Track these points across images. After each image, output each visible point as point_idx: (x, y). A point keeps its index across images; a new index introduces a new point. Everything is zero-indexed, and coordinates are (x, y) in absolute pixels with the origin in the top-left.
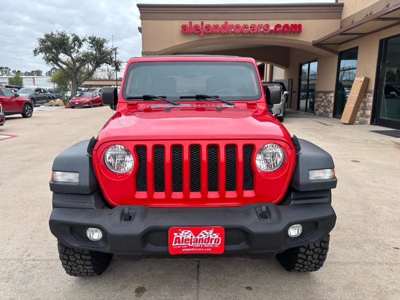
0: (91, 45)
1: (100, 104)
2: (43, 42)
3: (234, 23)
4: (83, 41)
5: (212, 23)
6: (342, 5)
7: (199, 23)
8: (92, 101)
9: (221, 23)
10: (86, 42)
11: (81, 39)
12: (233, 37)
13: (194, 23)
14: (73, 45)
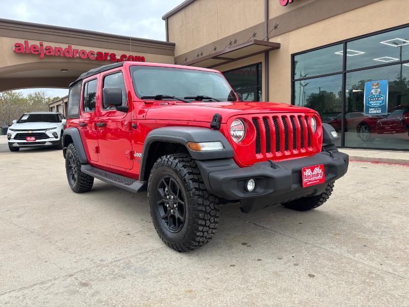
3: (80, 48)
5: (53, 45)
6: (174, 45)
7: (37, 43)
9: (64, 47)
12: (78, 63)
13: (31, 43)
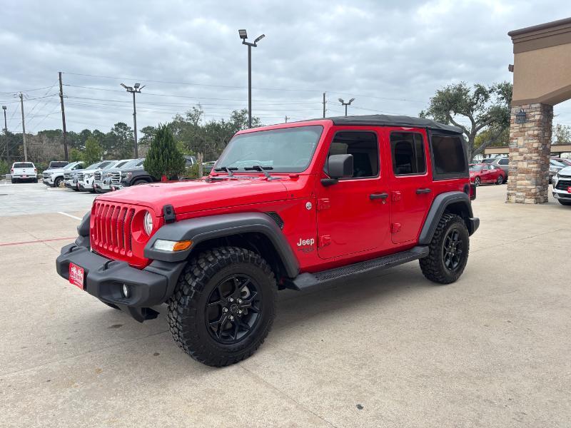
0: (500, 96)
1: (495, 181)
2: (435, 100)
4: (490, 92)
8: (478, 176)
10: (495, 92)
11: (488, 89)
14: (475, 99)
